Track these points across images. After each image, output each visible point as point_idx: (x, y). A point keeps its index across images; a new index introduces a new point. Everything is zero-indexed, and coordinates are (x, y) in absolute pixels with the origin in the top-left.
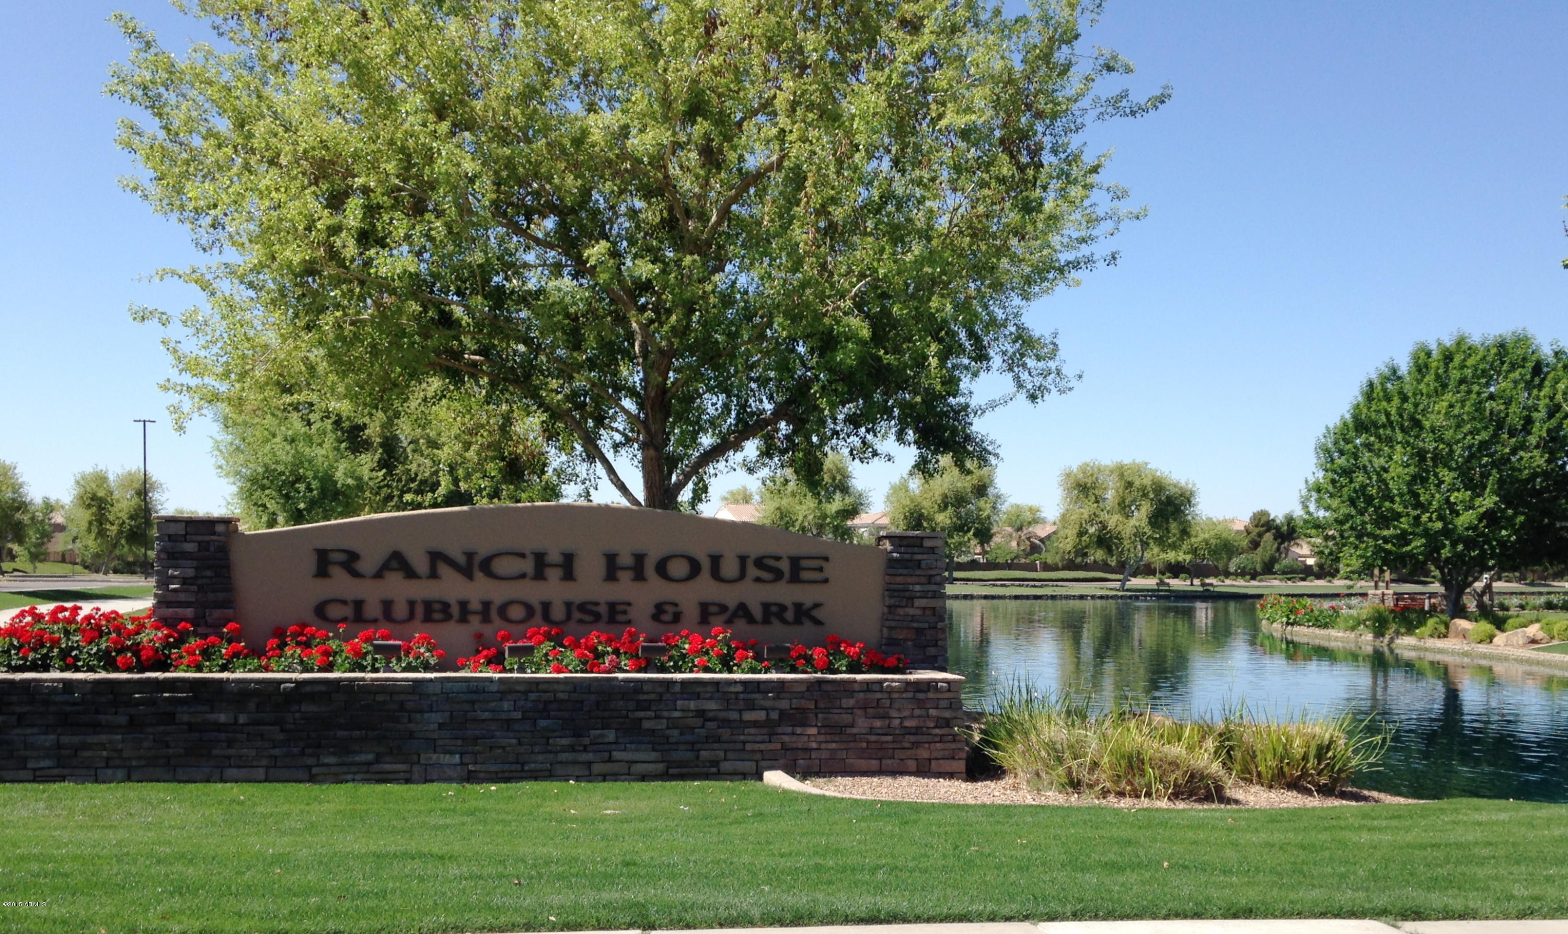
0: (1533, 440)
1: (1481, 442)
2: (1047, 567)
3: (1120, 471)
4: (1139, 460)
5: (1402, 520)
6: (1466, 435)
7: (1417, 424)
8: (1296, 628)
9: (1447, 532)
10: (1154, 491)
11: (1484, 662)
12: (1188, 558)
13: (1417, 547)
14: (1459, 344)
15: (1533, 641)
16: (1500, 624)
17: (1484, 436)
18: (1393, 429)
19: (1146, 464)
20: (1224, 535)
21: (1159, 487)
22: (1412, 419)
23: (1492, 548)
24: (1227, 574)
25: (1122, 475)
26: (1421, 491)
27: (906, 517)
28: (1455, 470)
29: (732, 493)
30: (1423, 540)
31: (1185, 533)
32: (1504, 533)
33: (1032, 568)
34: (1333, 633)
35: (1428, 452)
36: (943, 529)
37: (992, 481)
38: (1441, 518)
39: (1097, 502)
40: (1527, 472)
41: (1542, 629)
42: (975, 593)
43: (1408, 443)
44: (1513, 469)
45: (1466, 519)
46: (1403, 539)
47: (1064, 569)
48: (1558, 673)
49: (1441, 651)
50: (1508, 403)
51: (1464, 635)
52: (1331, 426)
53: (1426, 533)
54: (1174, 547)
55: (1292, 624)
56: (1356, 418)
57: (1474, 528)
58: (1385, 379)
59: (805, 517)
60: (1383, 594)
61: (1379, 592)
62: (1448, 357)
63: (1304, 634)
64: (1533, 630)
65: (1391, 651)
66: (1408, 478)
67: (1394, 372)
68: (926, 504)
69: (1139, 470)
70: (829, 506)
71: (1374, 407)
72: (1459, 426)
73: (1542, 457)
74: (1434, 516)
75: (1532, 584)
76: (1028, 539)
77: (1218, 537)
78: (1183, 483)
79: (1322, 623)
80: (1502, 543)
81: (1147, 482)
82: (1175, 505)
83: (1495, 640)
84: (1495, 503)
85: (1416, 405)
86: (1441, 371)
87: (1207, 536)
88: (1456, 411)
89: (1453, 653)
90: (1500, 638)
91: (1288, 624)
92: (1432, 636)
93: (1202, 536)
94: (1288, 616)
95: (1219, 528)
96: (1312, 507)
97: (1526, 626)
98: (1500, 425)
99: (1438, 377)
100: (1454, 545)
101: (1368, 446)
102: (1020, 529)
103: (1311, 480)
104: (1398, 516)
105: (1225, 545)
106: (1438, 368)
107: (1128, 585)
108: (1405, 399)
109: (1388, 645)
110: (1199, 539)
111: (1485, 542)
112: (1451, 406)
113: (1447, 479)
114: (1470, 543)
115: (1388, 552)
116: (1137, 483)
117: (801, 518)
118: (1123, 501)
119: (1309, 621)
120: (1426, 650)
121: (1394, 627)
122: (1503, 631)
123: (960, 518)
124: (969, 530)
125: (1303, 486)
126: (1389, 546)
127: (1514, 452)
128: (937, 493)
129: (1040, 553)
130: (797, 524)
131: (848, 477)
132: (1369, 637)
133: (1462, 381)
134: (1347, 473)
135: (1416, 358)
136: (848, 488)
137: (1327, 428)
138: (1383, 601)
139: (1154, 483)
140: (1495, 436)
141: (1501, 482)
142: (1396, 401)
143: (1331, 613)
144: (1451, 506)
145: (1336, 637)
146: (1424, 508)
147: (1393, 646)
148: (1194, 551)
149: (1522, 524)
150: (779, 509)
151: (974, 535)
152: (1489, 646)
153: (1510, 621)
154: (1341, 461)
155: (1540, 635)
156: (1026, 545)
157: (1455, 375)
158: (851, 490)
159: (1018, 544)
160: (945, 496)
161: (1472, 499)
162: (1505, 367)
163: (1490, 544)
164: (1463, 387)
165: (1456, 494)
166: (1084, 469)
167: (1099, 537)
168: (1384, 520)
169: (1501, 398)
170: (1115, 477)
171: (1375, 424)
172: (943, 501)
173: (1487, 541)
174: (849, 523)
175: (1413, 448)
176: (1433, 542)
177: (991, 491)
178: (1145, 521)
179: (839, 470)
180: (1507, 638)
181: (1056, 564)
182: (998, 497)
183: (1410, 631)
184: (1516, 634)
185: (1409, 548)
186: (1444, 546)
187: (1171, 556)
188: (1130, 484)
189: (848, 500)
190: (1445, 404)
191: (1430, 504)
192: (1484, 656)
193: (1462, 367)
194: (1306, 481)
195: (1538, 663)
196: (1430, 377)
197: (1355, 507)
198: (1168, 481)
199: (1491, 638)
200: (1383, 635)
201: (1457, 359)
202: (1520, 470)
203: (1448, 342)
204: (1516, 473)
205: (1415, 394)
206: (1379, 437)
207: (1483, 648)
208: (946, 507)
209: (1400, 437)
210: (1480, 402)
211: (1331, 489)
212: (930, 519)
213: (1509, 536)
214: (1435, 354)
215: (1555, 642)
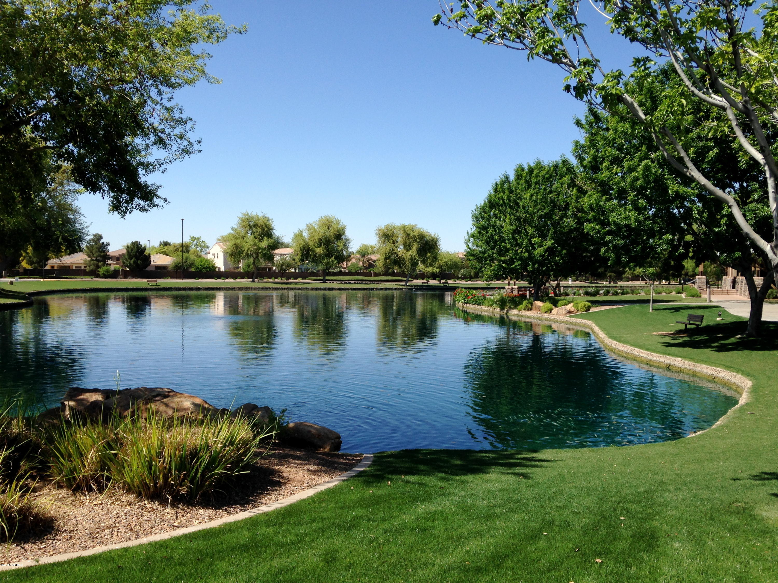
0: (570, 213)
1: (545, 213)
2: (376, 275)
3: (404, 228)
4: (413, 223)
5: (510, 252)
6: (538, 210)
7: (517, 204)
8: (468, 305)
9: (531, 258)
10: (420, 238)
11: (547, 323)
12: (438, 270)
13: (516, 266)
14: (537, 165)
15: (570, 312)
16: (555, 303)
17: (547, 210)
18: (506, 208)
19: (416, 225)
20: (454, 260)
21: (422, 236)
22: (515, 201)
23: (552, 266)
24: (458, 278)
25: (404, 230)
26: (518, 238)
27: (301, 250)
28: (534, 227)
29: (223, 237)
30: (520, 262)
31: (435, 258)
32: (557, 258)
33: (369, 275)
34: (483, 308)
35: (522, 218)
36: (320, 255)
37: (344, 232)
38: (527, 251)
39: (394, 243)
40: (567, 228)
41: (574, 306)
42: (334, 287)
43: (512, 213)
44: (561, 227)
45: (538, 251)
46: (512, 261)
47: (383, 275)
48: (580, 329)
49: (528, 317)
50: (558, 194)
51: (539, 309)
52: (479, 205)
53: (521, 259)
54: (431, 265)
55: (467, 303)
56: (490, 201)
57: (542, 256)
58: (503, 183)
59: (249, 249)
60: (512, 288)
61: (510, 287)
62: (531, 170)
63: (472, 308)
64: (570, 307)
65: (507, 316)
66: (512, 231)
67: (507, 178)
68: (311, 243)
69: (412, 228)
70: (261, 244)
71: (497, 196)
72: (535, 206)
73: (573, 221)
74: (524, 250)
75: (590, 283)
76: (368, 261)
77: (451, 260)
78: (433, 235)
79: (479, 302)
80: (557, 263)
81: (416, 234)
82: (429, 245)
83: (553, 311)
84: (552, 244)
85: (517, 195)
86: (528, 178)
87: (446, 260)
88: (534, 198)
89: (533, 318)
90: (555, 311)
91: (465, 303)
92: (525, 309)
93: (444, 260)
94: (464, 299)
95: (452, 256)
96: (471, 245)
97: (567, 305)
98: (554, 206)
99: (527, 181)
100: (534, 265)
101: (495, 215)
102: (363, 256)
103: (470, 232)
104: (507, 250)
105: (455, 265)
106: (526, 177)
107: (409, 283)
108: (511, 191)
109: (506, 314)
110: (443, 262)
111: (549, 263)
112: (532, 195)
113: (530, 232)
114: (541, 264)
115: (504, 268)
116: (411, 234)
117: (246, 249)
118: (406, 243)
119: (473, 302)
120: (522, 316)
121: (508, 305)
122: (556, 306)
123: (328, 250)
124: (332, 256)
125: (466, 235)
126: (504, 265)
127: (561, 218)
128: (316, 238)
129: (373, 268)
130: (245, 252)
131: (272, 229)
132: (498, 310)
133: (537, 183)
134: (484, 228)
135: (517, 171)
136: (271, 234)
137: (477, 206)
138: (512, 292)
139: (420, 235)
140: (552, 211)
141: (555, 233)
142: (507, 193)
143: (482, 297)
144: (533, 245)
145: (485, 310)
146: (519, 245)
147: (508, 314)
148: (440, 267)
149: (565, 254)
150: (235, 244)
151: (335, 258)
152: (549, 315)
153: (560, 302)
154: (482, 222)
155: (573, 309)
156: (367, 264)
157: (534, 180)
158: (273, 236)
159: (363, 263)
160: (320, 240)
161: (542, 242)
162: (558, 177)
163: (551, 264)
164: (537, 186)
165: (535, 239)
166: (387, 227)
167: (395, 260)
168: (502, 252)
169: (555, 192)
170: (401, 231)
171: (497, 204)
172: (320, 242)
173: (550, 263)
174: (272, 252)
175: (515, 216)
176: (525, 263)
177: (344, 237)
178: (415, 253)
179: (266, 226)
180: (558, 310)
181: (380, 273)
182: (347, 240)
183: (515, 308)
184: (562, 309)
185: (514, 266)
186: (529, 265)
187: (430, 269)
188: (408, 235)
189: (271, 241)
190: (529, 194)
191: (522, 244)
192: (547, 320)
193: (537, 176)
194: (468, 233)
195: (570, 323)
196: (523, 181)
197: (489, 246)
198: (425, 234)
199: (551, 310)
200: (504, 309)
201: (535, 172)
202: (564, 228)
203: (532, 165)
204: (562, 229)
205: (516, 190)
206: (499, 211)
207: (547, 316)
208: (321, 245)
209: (509, 210)
210: (545, 194)
211: (478, 235)
212: (313, 251)
213: (560, 260)
214: (526, 169)
215: (580, 313)
